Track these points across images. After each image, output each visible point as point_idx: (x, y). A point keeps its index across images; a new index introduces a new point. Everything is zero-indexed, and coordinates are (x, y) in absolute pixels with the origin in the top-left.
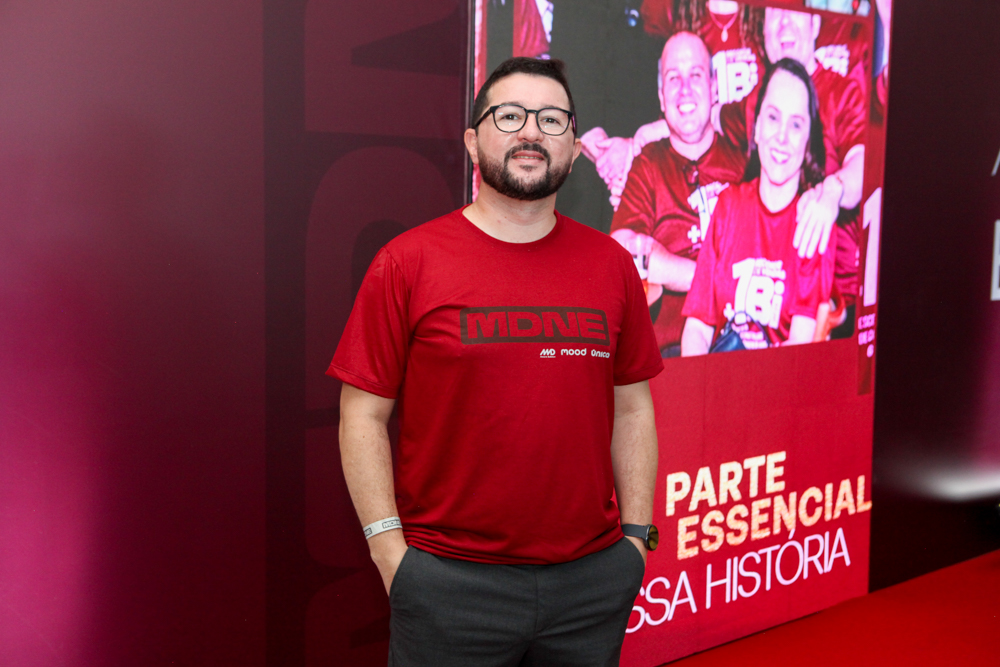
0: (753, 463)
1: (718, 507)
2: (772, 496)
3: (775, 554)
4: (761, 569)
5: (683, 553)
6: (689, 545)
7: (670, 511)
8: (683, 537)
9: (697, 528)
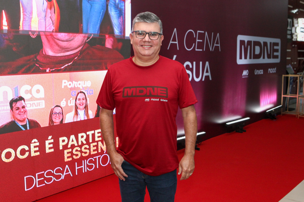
0: (90, 133)
1: (78, 146)
2: (97, 142)
3: (99, 158)
4: (95, 162)
5: (66, 160)
6: (68, 157)
7: (61, 148)
8: (66, 155)
9: (71, 152)
